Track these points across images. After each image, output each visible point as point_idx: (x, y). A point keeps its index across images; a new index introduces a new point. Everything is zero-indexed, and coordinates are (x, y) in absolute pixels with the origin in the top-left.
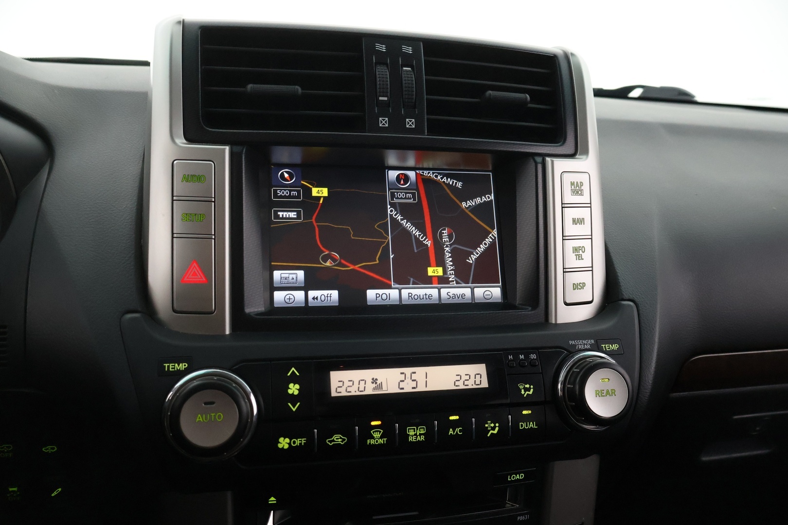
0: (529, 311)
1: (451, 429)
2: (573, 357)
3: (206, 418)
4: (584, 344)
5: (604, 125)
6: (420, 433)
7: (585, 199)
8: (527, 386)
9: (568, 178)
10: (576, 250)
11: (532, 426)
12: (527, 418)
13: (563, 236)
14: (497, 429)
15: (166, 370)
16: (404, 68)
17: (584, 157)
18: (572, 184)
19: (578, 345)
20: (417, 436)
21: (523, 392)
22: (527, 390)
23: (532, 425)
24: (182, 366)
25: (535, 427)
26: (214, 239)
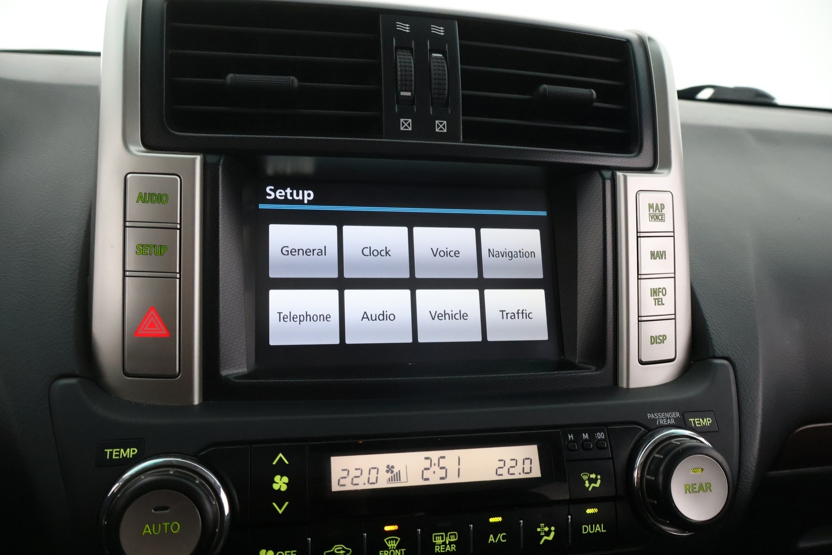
0: (593, 372)
1: (491, 536)
2: (652, 437)
3: (157, 530)
4: (667, 418)
5: (689, 130)
6: (449, 542)
7: (666, 226)
8: (593, 476)
9: (645, 199)
10: (654, 292)
11: (599, 529)
12: (592, 519)
13: (638, 274)
14: (552, 534)
15: (108, 458)
16: (434, 55)
17: (665, 171)
18: (651, 206)
19: (659, 419)
20: (446, 545)
21: (587, 484)
22: (592, 482)
23: (598, 528)
24: (130, 452)
25: (603, 531)
26: (180, 279)
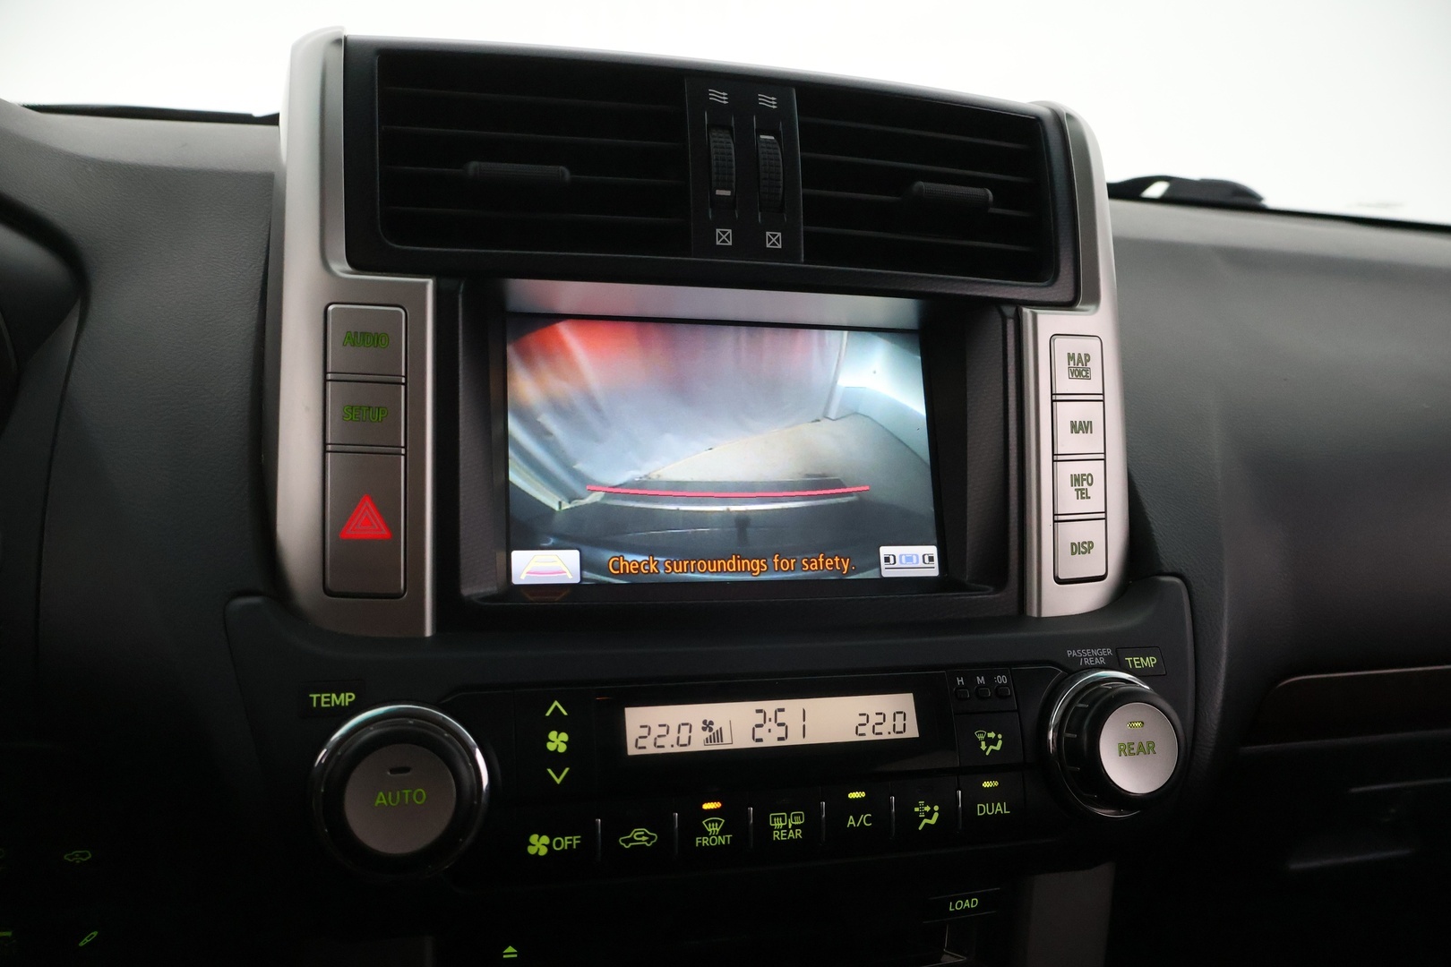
0: (989, 594)
1: (851, 817)
2: (1073, 682)
3: (394, 799)
4: (1095, 657)
5: (1127, 248)
6: (793, 825)
7: (1093, 385)
8: (992, 735)
9: (1063, 347)
10: (1076, 479)
11: (1001, 810)
12: (991, 796)
13: (1053, 455)
14: (936, 816)
15: (315, 705)
16: (762, 137)
17: (1092, 307)
18: (1071, 357)
19: (1083, 657)
20: (789, 830)
21: (983, 747)
22: (990, 743)
23: (1000, 808)
24: (346, 699)
25: (1005, 812)
26: (405, 455)
